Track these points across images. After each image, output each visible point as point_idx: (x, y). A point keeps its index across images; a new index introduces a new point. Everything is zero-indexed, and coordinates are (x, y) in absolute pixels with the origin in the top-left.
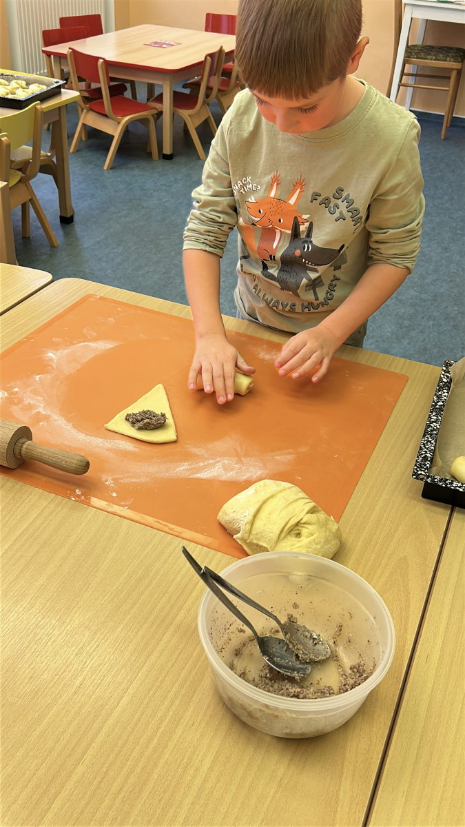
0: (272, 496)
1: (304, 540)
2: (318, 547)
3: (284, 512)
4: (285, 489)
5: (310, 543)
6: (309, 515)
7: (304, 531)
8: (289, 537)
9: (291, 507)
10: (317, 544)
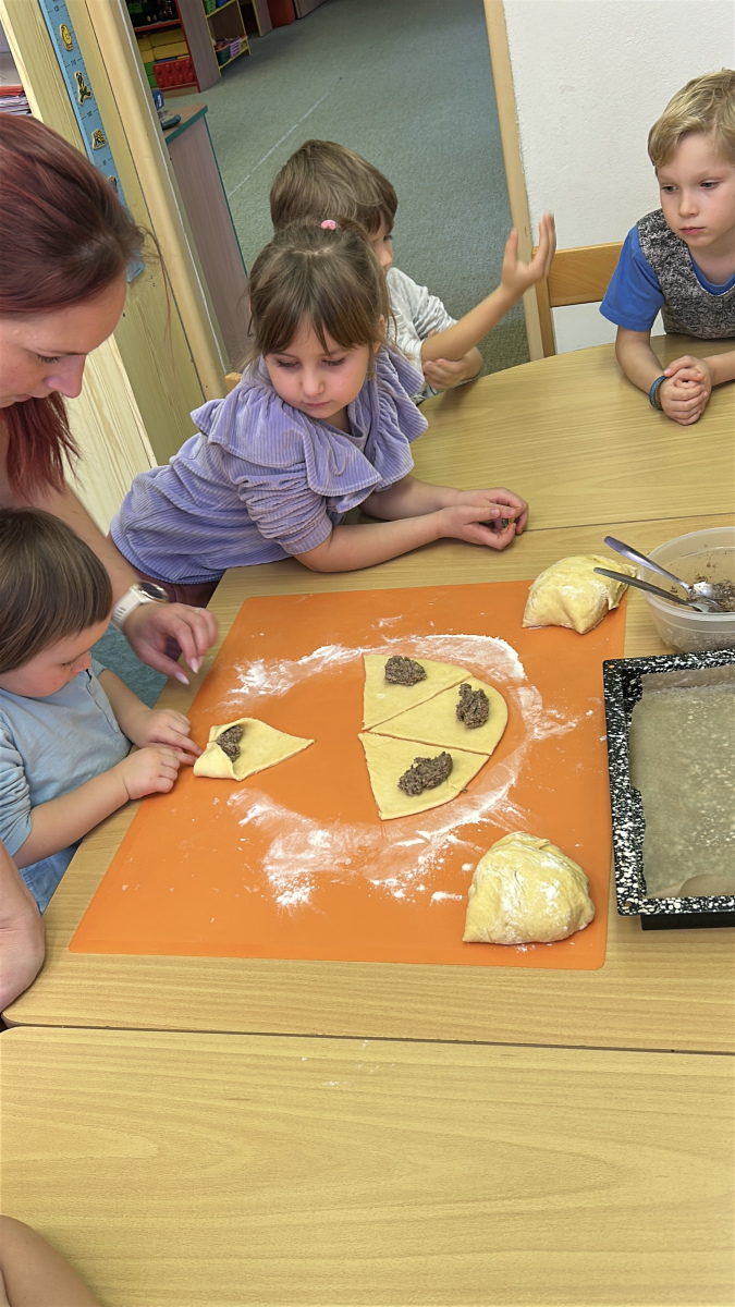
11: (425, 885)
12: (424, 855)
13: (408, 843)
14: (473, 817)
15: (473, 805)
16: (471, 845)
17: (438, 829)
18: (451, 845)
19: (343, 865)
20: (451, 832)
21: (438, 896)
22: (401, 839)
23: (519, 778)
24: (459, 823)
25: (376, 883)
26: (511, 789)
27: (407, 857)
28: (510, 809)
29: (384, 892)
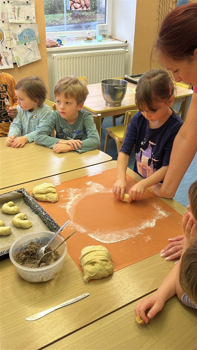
0: (95, 251)
1: (94, 267)
2: (96, 270)
3: (93, 257)
4: (101, 251)
5: (94, 268)
6: (101, 261)
7: (95, 265)
8: (90, 265)
9: (97, 256)
10: (96, 269)
11: (67, 192)
12: (72, 195)
14: (69, 203)
15: (71, 205)
16: (65, 199)
17: (74, 199)
18: (69, 198)
20: (71, 200)
21: (63, 191)
22: (80, 196)
23: (66, 212)
24: (71, 201)
25: (77, 189)
26: (67, 210)
27: (75, 194)
28: (63, 206)
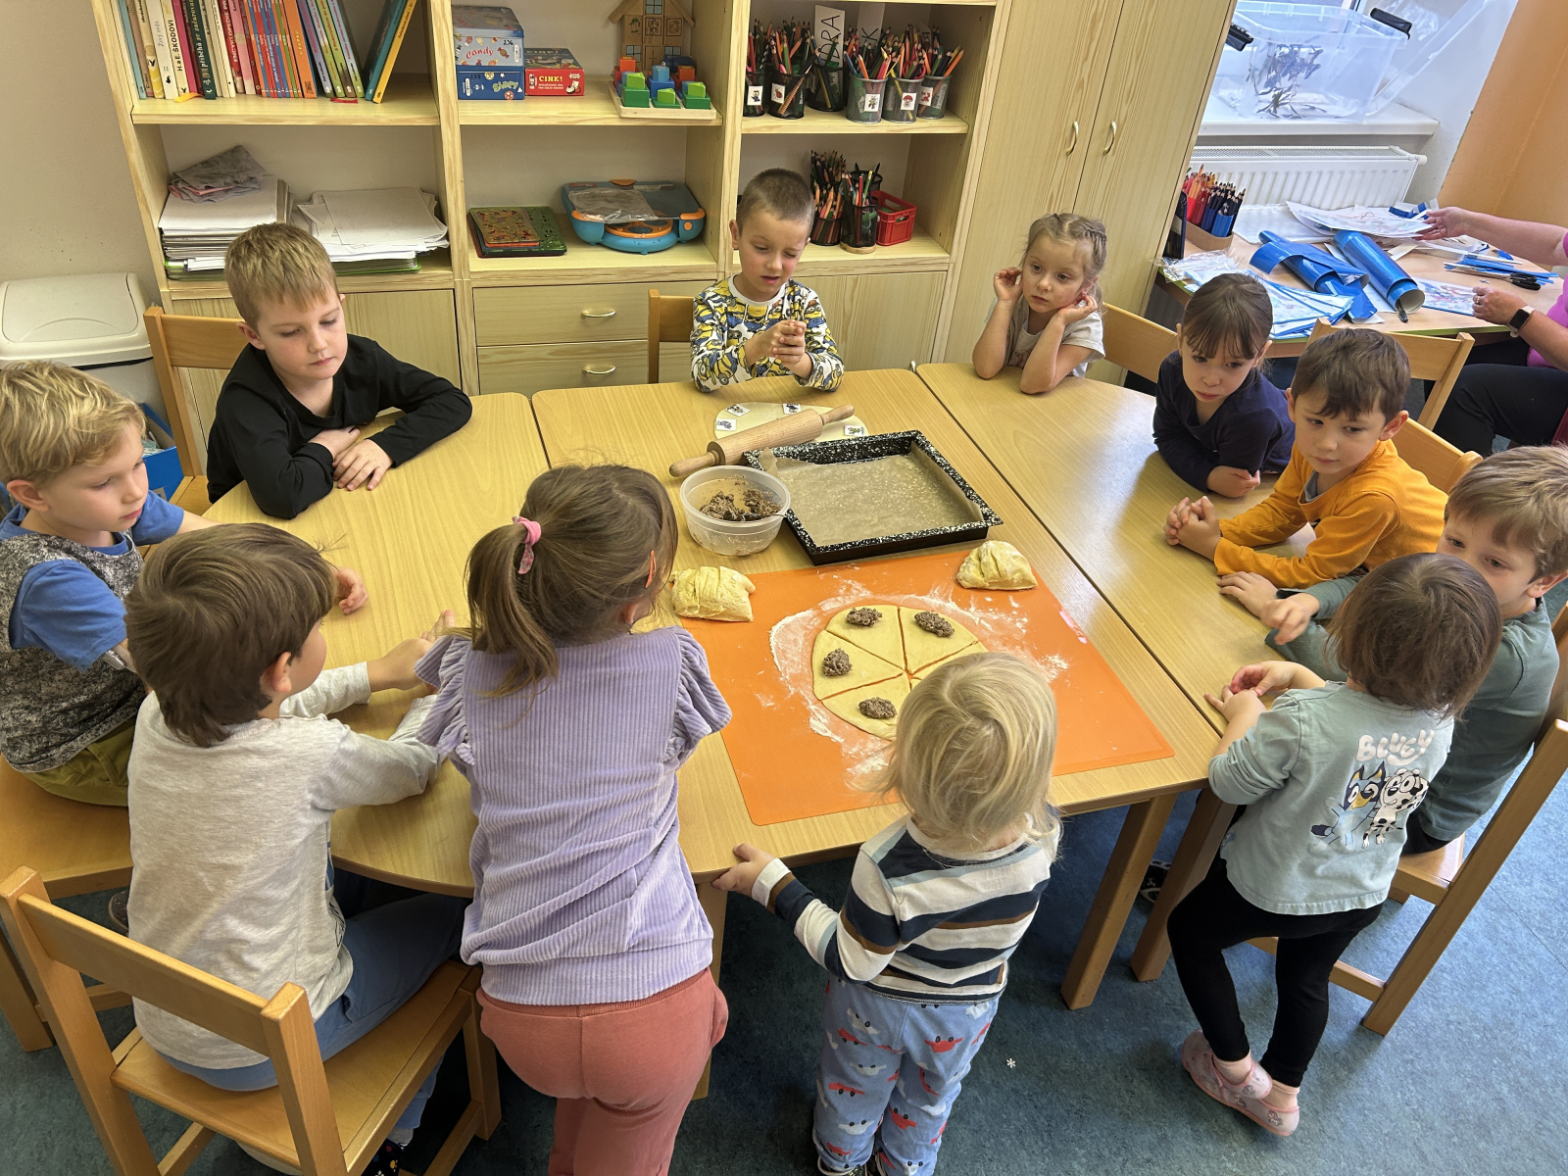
13: (988, 626)
19: (1022, 649)
27: (998, 624)
29: (1026, 626)
